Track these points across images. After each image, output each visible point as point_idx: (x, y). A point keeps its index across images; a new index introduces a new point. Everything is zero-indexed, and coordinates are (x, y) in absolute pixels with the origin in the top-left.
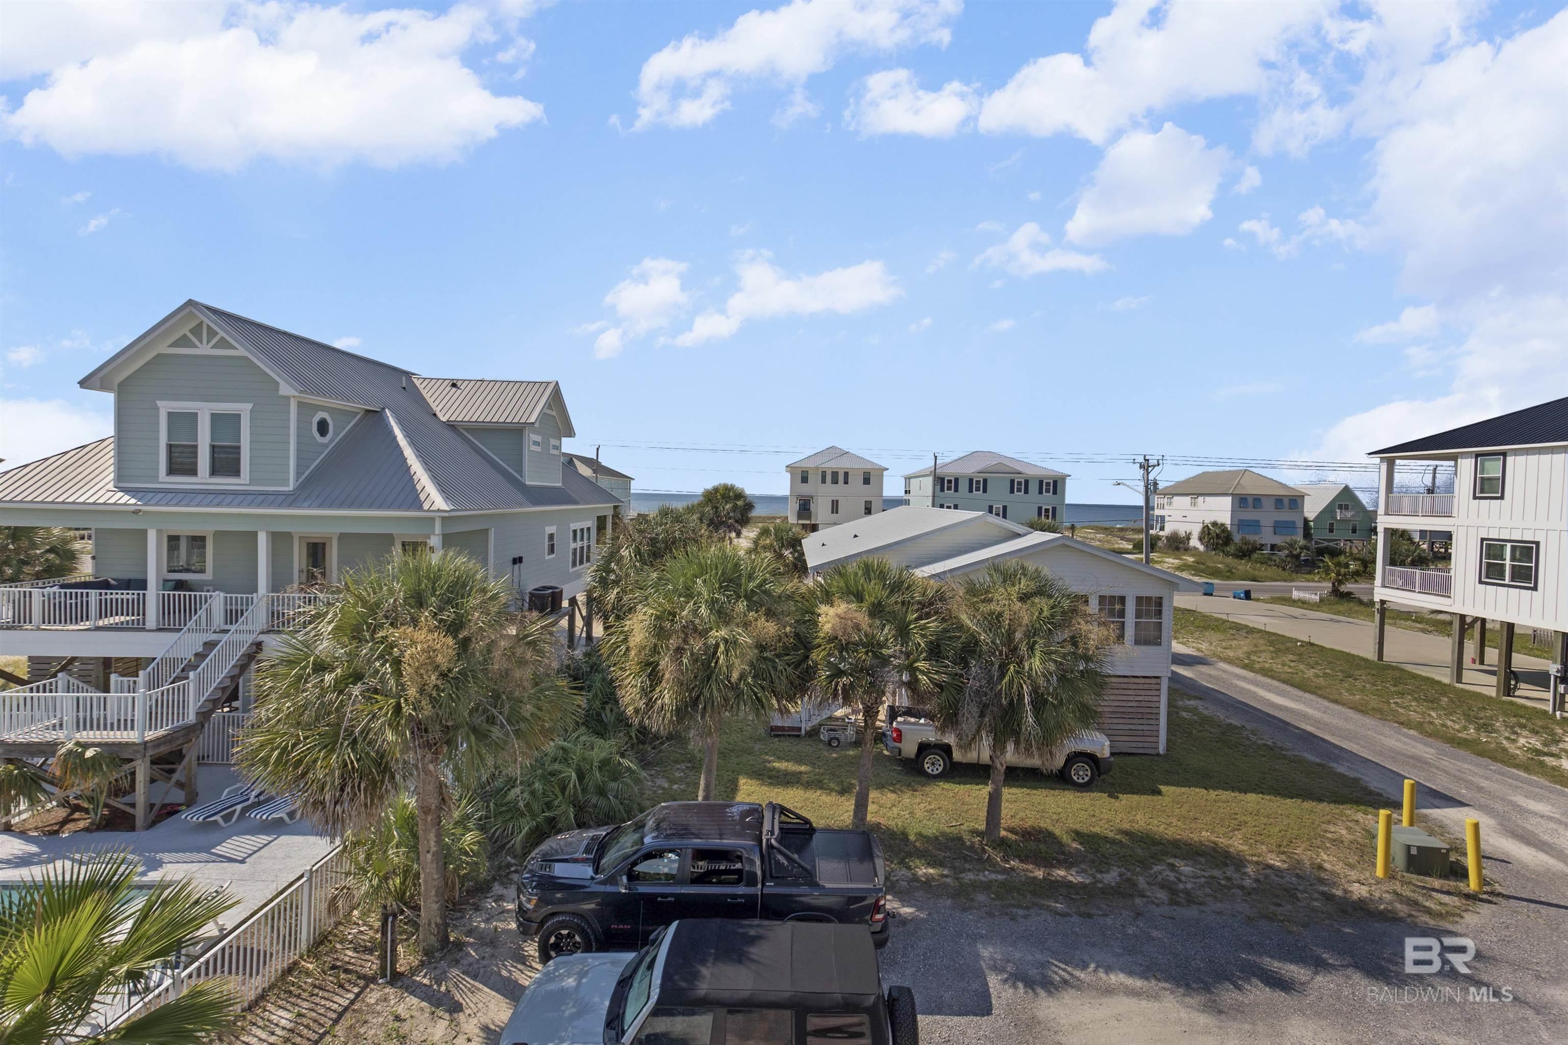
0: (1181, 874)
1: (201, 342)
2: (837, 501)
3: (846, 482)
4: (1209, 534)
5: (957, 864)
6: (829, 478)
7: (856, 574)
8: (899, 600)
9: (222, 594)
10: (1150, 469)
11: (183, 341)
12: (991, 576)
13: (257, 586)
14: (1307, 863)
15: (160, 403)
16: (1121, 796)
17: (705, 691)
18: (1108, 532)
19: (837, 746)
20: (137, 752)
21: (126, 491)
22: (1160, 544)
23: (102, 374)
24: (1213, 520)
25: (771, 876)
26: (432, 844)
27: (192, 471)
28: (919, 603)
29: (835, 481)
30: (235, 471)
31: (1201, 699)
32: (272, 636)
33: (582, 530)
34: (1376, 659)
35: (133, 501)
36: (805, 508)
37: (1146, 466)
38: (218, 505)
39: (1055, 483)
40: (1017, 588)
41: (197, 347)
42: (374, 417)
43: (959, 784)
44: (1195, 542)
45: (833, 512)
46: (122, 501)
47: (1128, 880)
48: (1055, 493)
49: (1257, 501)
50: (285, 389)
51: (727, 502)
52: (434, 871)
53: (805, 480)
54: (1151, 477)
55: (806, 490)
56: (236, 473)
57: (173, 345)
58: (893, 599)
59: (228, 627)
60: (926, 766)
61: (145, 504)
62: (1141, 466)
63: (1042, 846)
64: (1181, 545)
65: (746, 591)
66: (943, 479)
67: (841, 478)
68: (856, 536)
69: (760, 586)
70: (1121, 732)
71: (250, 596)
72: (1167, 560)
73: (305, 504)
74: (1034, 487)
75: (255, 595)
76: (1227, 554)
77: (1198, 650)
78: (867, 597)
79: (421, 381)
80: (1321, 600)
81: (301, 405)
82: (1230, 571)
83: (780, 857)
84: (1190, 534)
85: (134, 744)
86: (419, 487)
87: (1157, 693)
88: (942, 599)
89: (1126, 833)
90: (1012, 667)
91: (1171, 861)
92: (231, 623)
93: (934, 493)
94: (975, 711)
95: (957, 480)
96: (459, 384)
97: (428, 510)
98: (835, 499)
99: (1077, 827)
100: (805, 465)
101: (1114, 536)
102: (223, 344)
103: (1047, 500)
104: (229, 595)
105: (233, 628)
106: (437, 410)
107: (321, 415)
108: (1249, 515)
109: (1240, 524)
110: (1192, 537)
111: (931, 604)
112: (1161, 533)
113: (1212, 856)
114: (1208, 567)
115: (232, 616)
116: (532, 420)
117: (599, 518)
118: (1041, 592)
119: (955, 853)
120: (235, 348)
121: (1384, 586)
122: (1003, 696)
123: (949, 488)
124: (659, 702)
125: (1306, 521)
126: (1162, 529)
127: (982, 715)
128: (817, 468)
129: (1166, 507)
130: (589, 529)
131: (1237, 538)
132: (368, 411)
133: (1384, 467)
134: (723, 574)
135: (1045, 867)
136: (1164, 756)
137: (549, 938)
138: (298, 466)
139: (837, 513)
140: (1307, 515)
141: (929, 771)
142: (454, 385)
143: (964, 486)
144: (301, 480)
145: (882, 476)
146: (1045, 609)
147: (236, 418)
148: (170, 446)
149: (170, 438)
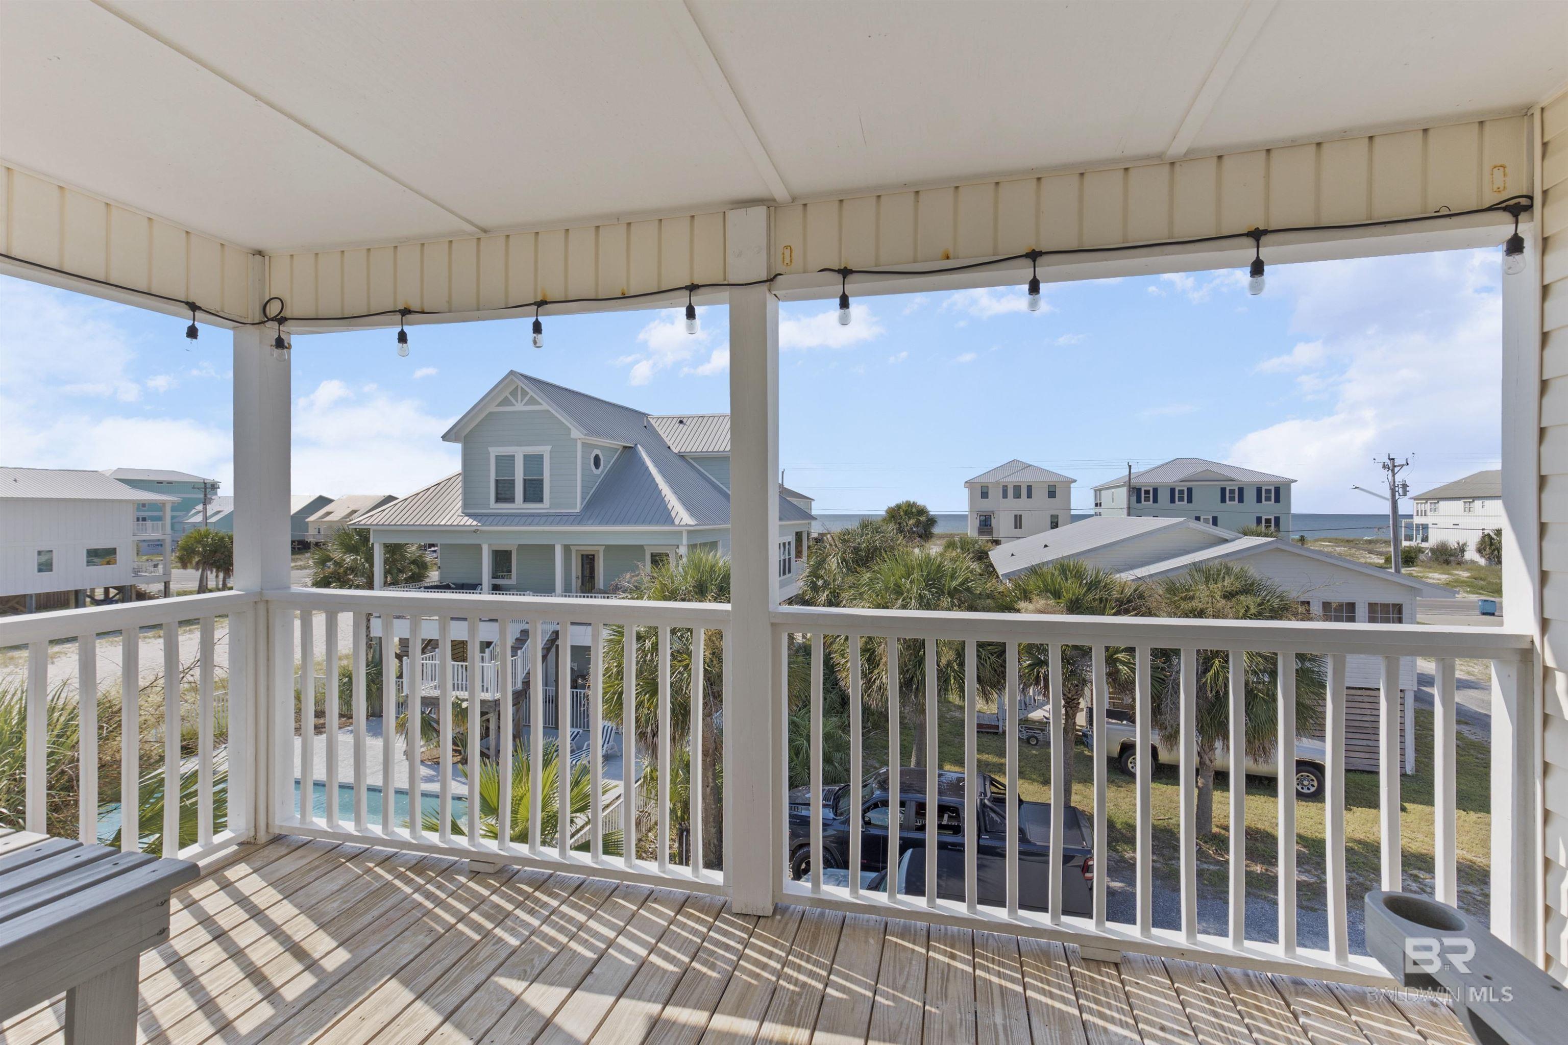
0: (1425, 885)
1: (517, 401)
2: (1020, 516)
3: (1029, 496)
4: (1492, 544)
5: (1166, 852)
6: (1011, 492)
7: (1053, 575)
8: (1097, 597)
10: (1396, 469)
11: (506, 402)
12: (1192, 576)
13: (555, 587)
15: (490, 449)
16: (1355, 809)
17: (918, 673)
18: (1352, 544)
19: (1036, 744)
20: (490, 707)
21: (470, 515)
22: (1422, 557)
23: (455, 430)
24: (1496, 528)
25: (986, 830)
26: (711, 780)
27: (511, 500)
28: (1117, 600)
29: (1017, 495)
31: (1466, 723)
33: (784, 544)
35: (475, 523)
36: (985, 524)
37: (1391, 466)
38: (530, 525)
39: (1277, 490)
40: (1219, 585)
41: (514, 405)
42: (629, 451)
43: (1167, 784)
44: (1471, 554)
45: (1016, 528)
46: (468, 523)
47: (1359, 884)
48: (1277, 500)
50: (576, 433)
51: (910, 518)
52: (712, 802)
53: (985, 495)
54: (1399, 478)
55: (985, 505)
56: (541, 500)
57: (500, 405)
58: (1090, 597)
61: (483, 525)
63: (1258, 845)
64: (1452, 558)
65: (949, 587)
66: (1138, 491)
67: (1024, 492)
68: (1046, 546)
69: (962, 584)
70: (1357, 748)
72: (1431, 575)
73: (589, 522)
74: (1250, 495)
77: (1469, 673)
78: (1065, 594)
79: (654, 419)
81: (584, 444)
83: (993, 815)
84: (1465, 544)
85: (489, 701)
86: (670, 506)
88: (1141, 596)
89: (1359, 842)
90: (1217, 662)
91: (1415, 872)
93: (1129, 504)
95: (1155, 490)
96: (685, 420)
97: (679, 525)
98: (1018, 513)
99: (1302, 832)
100: (983, 480)
101: (1359, 549)
102: (532, 401)
103: (1268, 509)
106: (669, 443)
107: (597, 452)
110: (1467, 549)
111: (1129, 601)
112: (1424, 545)
113: (1467, 874)
117: (797, 533)
118: (1248, 589)
119: (1164, 842)
120: (540, 404)
122: (1209, 689)
123: (1147, 499)
124: (878, 682)
126: (1425, 539)
128: (998, 483)
129: (1428, 513)
130: (789, 543)
132: (625, 447)
134: (929, 574)
135: (1263, 863)
136: (1413, 776)
137: (800, 865)
138: (582, 491)
139: (1020, 528)
142: (681, 422)
143: (1164, 496)
144: (585, 503)
145: (1070, 487)
146: (1252, 607)
147: (540, 457)
148: (497, 481)
149: (497, 475)
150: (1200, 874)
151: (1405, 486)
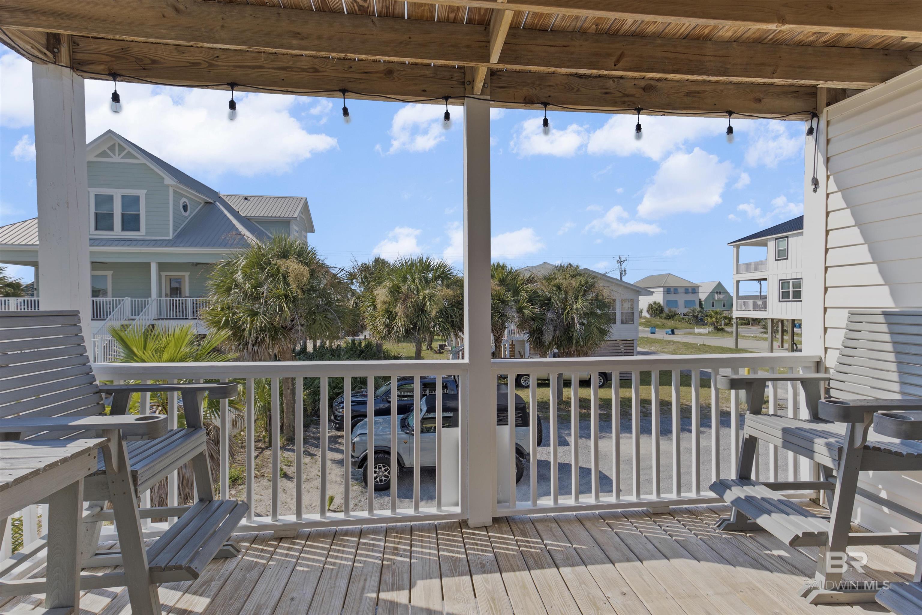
1: (115, 154)
4: (652, 308)
9: (130, 299)
10: (622, 263)
11: (103, 154)
13: (150, 293)
14: (704, 404)
15: (90, 189)
24: (653, 301)
27: (110, 228)
30: (137, 228)
32: (160, 321)
34: (735, 347)
37: (620, 262)
38: (128, 246)
41: (112, 158)
42: (211, 205)
44: (645, 312)
49: (676, 291)
50: (168, 181)
54: (623, 268)
57: (97, 156)
59: (133, 317)
60: (522, 382)
62: (618, 262)
63: (583, 403)
71: (146, 299)
73: (181, 246)
75: (149, 299)
76: (661, 318)
79: (226, 197)
80: (709, 332)
81: (175, 192)
82: (664, 325)
86: (245, 237)
87: (632, 348)
92: (135, 315)
94: (552, 328)
96: (249, 198)
102: (129, 156)
104: (133, 299)
105: (137, 317)
106: (239, 211)
107: (184, 200)
108: (672, 297)
109: (668, 303)
110: (643, 309)
114: (652, 324)
115: (136, 311)
116: (295, 215)
119: (543, 406)
120: (137, 158)
121: (737, 310)
122: (565, 321)
125: (700, 301)
127: (555, 331)
131: (666, 310)
132: (207, 203)
133: (735, 249)
135: (585, 409)
138: (174, 226)
140: (700, 298)
141: (524, 384)
142: (246, 199)
144: (176, 233)
147: (137, 198)
148: (96, 214)
149: (96, 208)
150: (559, 416)
151: (625, 271)
